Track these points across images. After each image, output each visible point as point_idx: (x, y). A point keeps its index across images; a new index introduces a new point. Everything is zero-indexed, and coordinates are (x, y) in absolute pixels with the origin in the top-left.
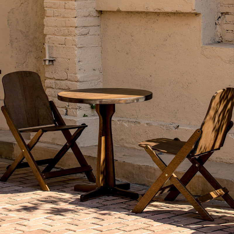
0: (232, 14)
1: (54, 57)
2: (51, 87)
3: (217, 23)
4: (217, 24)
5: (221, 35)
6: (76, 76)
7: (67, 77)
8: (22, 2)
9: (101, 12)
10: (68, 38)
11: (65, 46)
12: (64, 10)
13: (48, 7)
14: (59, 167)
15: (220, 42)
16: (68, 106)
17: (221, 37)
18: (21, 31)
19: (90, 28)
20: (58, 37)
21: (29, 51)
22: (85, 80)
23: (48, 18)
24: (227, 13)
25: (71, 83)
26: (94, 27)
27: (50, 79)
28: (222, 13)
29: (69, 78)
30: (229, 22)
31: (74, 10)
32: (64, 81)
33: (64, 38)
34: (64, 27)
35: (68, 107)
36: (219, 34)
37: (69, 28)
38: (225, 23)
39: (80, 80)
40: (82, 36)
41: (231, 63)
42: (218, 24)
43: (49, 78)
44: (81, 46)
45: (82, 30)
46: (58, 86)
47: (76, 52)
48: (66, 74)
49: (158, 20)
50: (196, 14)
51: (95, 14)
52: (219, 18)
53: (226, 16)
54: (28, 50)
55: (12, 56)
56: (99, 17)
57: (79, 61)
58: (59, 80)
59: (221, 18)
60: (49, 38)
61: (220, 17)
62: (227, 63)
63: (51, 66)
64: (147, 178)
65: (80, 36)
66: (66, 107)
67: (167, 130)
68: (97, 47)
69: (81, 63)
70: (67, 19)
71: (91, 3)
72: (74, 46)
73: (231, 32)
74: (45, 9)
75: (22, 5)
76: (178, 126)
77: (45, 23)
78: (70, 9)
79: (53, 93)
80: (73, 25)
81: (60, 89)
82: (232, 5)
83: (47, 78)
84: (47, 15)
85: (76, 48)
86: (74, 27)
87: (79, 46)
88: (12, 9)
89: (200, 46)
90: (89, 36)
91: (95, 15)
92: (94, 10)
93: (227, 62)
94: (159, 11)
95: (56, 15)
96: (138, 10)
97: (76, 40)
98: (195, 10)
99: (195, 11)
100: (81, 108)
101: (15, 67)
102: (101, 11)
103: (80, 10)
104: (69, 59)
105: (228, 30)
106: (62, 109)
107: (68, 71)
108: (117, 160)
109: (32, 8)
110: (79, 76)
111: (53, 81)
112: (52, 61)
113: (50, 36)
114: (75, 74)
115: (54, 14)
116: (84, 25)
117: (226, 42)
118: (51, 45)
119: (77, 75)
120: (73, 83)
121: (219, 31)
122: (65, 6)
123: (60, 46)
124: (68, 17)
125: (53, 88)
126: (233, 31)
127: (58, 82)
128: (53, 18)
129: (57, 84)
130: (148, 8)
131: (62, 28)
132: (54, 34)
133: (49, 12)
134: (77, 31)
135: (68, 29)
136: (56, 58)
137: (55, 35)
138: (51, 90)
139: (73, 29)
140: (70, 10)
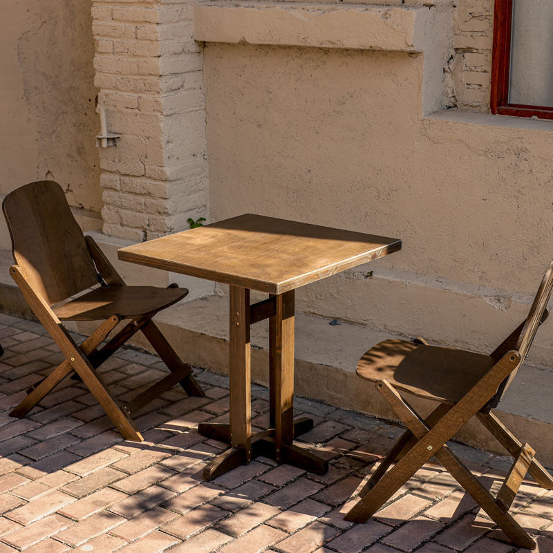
0: (480, 51)
1: (118, 131)
2: (112, 188)
3: (447, 69)
4: (447, 72)
5: (453, 92)
6: (163, 171)
7: (143, 171)
8: (43, 20)
9: (203, 44)
10: (144, 96)
11: (139, 112)
12: (134, 41)
13: (102, 34)
14: (140, 346)
15: (450, 107)
16: (149, 225)
17: (454, 97)
18: (44, 74)
19: (186, 74)
20: (125, 94)
21: (61, 111)
22: (179, 177)
23: (103, 56)
24: (469, 50)
25: (153, 182)
26: (191, 74)
27: (111, 172)
28: (457, 49)
29: (149, 172)
30: (473, 68)
31: (156, 43)
32: (137, 179)
33: (136, 95)
34: (135, 75)
35: (147, 227)
36: (450, 91)
37: (146, 77)
38: (463, 69)
39: (171, 178)
40: (172, 93)
41: (489, 155)
42: (449, 71)
43: (108, 171)
44: (171, 112)
45: (172, 80)
46: (127, 188)
47: (162, 125)
48: (142, 165)
49: (324, 63)
50: (411, 54)
51: (193, 48)
52: (450, 59)
53: (466, 55)
54: (60, 109)
55: (29, 119)
56: (199, 52)
57: (168, 142)
58: (128, 175)
59: (454, 58)
60: (106, 95)
61: (452, 58)
62: (480, 155)
63: (112, 148)
64: (328, 389)
65: (168, 94)
66: (143, 226)
67: (346, 278)
68: (198, 112)
69: (171, 145)
70: (142, 60)
71: (186, 26)
72: (158, 114)
73: (476, 87)
74: (95, 37)
75: (45, 25)
76: (371, 273)
77: (96, 66)
78: (148, 40)
79: (117, 199)
80: (155, 72)
81: (130, 192)
82: (480, 34)
83: (104, 170)
84: (100, 49)
85: (162, 117)
86: (156, 75)
87: (167, 112)
88: (26, 33)
89: (418, 118)
90: (182, 93)
91: (193, 51)
92: (191, 39)
93: (481, 153)
94: (331, 46)
95: (118, 50)
96: (284, 42)
97: (162, 101)
98: (412, 46)
99: (412, 49)
100: (173, 231)
101: (37, 140)
102: (204, 42)
103: (167, 42)
104: (148, 138)
105: (469, 84)
106: (137, 230)
107: (146, 160)
108: (262, 348)
109: (64, 32)
110: (168, 171)
111: (117, 177)
112: (114, 139)
113: (107, 91)
114: (161, 167)
115: (114, 49)
116: (175, 71)
117: (465, 107)
118: (112, 108)
119: (165, 169)
120: (157, 183)
121: (450, 85)
122: (136, 34)
123: (130, 111)
124: (144, 57)
125: (117, 190)
126: (481, 85)
127: (127, 179)
128: (112, 57)
129: (124, 183)
130: (308, 40)
131: (131, 76)
132: (116, 88)
133: (103, 44)
134: (162, 84)
135: (145, 80)
136: (120, 134)
137: (118, 89)
138: (112, 193)
139: (155, 79)
140: (147, 42)
